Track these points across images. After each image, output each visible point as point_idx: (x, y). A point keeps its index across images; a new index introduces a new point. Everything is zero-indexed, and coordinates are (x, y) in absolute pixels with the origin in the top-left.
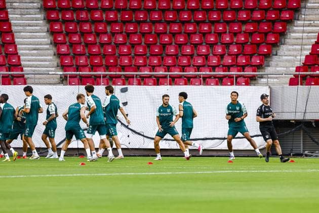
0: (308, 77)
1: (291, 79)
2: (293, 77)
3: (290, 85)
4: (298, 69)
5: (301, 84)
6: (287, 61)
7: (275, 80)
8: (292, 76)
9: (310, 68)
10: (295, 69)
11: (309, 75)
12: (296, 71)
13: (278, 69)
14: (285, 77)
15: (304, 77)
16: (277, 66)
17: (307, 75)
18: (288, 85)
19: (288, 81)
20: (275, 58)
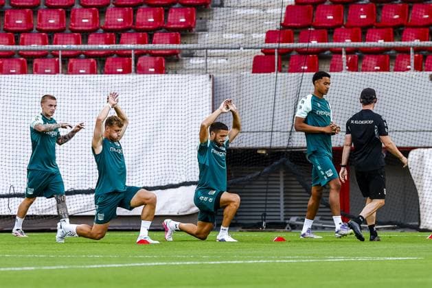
0: (294, 53)
1: (257, 59)
2: (261, 54)
3: (253, 72)
4: (271, 36)
5: (280, 70)
6: (245, 18)
7: (219, 61)
8: (259, 52)
9: (299, 33)
10: (264, 35)
11: (297, 50)
12: (267, 41)
13: (226, 36)
14: (244, 55)
15: (285, 54)
16: (223, 29)
17: (291, 50)
18: (249, 73)
19: (250, 63)
20: (219, 13)
